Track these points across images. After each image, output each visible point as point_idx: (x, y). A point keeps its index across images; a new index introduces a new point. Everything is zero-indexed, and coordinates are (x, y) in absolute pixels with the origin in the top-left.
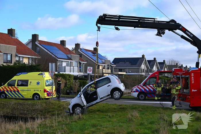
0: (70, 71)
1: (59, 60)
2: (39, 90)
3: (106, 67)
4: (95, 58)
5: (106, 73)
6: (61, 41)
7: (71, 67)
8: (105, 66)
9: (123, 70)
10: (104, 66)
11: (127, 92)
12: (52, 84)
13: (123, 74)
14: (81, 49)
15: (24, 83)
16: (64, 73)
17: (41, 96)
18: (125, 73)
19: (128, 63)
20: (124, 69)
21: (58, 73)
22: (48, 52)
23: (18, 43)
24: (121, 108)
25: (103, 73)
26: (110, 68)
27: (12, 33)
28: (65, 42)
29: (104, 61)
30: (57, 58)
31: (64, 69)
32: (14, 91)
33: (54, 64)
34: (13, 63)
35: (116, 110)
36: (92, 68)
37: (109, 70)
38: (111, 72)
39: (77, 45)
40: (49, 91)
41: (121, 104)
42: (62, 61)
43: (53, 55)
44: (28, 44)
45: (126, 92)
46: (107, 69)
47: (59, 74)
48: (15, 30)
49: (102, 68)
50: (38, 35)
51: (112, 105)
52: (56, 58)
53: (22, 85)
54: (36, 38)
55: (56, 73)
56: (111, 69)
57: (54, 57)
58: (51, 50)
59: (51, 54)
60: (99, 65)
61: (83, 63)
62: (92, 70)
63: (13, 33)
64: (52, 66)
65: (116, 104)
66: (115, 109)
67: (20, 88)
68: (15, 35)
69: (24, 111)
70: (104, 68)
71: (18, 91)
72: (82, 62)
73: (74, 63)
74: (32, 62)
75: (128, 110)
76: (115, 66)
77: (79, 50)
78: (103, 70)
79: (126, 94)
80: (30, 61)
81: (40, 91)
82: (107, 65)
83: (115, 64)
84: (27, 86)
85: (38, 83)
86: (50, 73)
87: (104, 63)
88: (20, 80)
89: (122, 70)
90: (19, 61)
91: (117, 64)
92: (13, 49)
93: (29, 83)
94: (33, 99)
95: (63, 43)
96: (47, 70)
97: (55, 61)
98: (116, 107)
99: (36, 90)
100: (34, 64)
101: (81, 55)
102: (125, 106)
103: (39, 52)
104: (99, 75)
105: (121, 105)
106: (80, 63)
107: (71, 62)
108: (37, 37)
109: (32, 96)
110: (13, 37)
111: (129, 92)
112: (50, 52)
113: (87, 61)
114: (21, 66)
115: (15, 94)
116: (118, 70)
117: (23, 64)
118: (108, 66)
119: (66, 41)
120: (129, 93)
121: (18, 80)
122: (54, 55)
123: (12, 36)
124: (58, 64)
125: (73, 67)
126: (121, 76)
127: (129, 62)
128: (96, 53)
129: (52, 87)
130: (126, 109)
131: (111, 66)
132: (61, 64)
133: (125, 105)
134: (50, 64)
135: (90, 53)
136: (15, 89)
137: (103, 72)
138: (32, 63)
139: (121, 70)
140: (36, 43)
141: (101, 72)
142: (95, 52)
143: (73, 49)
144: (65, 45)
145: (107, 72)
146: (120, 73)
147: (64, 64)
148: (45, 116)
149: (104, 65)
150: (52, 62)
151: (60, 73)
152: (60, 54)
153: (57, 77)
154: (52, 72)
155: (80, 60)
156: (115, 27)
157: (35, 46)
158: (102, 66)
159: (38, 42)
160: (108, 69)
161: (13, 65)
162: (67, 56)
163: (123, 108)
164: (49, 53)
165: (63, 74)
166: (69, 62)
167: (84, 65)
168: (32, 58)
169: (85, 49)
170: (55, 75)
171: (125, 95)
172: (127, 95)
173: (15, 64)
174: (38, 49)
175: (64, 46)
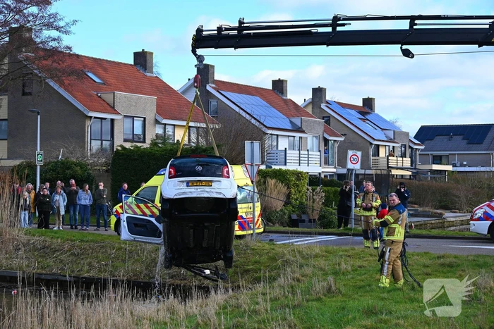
0: (300, 163)
1: (270, 132)
3: (398, 152)
4: (367, 127)
5: (397, 168)
6: (274, 82)
7: (301, 152)
8: (394, 147)
9: (443, 160)
10: (391, 149)
11: (458, 219)
12: (252, 198)
13: (445, 171)
14: (327, 102)
16: (283, 168)
18: (450, 168)
19: (459, 138)
20: (447, 156)
21: (267, 166)
22: (241, 112)
23: (161, 88)
24: (443, 265)
25: (388, 167)
26: (408, 154)
27: (145, 61)
28: (284, 83)
29: (391, 134)
30: (263, 129)
31: (284, 157)
32: (153, 216)
33: (257, 144)
34: (148, 141)
35: (429, 270)
36: (359, 154)
37: (404, 159)
38: (412, 165)
39: (318, 93)
40: (244, 216)
41: (442, 253)
42: (277, 135)
43: (253, 121)
44: (186, 90)
45: (454, 219)
46: (402, 157)
47: (270, 170)
48: (152, 54)
49: (387, 154)
50: (213, 67)
51: (418, 255)
52: (262, 126)
54: (207, 73)
55: (263, 167)
56: (411, 157)
57: (257, 124)
59: (248, 117)
60: (378, 146)
61: (335, 141)
62: (362, 159)
63: (148, 61)
64: (251, 149)
65: (428, 253)
66: (428, 266)
68: (152, 67)
70: (391, 154)
72: (331, 138)
73: (311, 141)
74: (197, 139)
75: (463, 271)
76: (423, 147)
77: (323, 106)
78: (390, 158)
79: (453, 226)
80: (193, 137)
82: (399, 145)
83: (422, 142)
86: (249, 167)
87: (390, 141)
89: (441, 160)
90: (164, 138)
91: (427, 142)
92: (147, 104)
95: (279, 85)
96: (239, 160)
97: (257, 134)
98: (428, 262)
100: (203, 142)
101: (328, 119)
102: (454, 260)
103: (216, 113)
104: (379, 172)
105: (443, 257)
106: (326, 141)
107: (301, 138)
108: (210, 72)
110: (148, 74)
111: (461, 219)
112: (245, 111)
113: (345, 135)
114: (171, 150)
116: (431, 158)
117: (174, 144)
118: (403, 149)
119: (287, 81)
120: (462, 223)
122: (255, 119)
123: (146, 69)
124: (267, 143)
125: (308, 150)
126: (439, 176)
127: (461, 137)
128: (369, 113)
129: (254, 206)
130: (458, 266)
131: (410, 147)
132: (275, 144)
133: (456, 257)
134: (247, 144)
135: (353, 112)
136: (155, 210)
137: (388, 164)
138: (198, 142)
139: (438, 160)
140: (208, 88)
141: (383, 164)
142: (367, 110)
143: (306, 103)
144: (284, 92)
145: (400, 165)
146: (435, 167)
147: (283, 144)
148: (236, 284)
149: (391, 145)
150: (252, 139)
151: (274, 167)
152: (272, 117)
153: (265, 177)
154: (252, 165)
155: (325, 131)
156: (401, 48)
157: (205, 97)
158: (387, 147)
159: (214, 86)
160: (403, 155)
161: (148, 146)
162: (291, 122)
163: (450, 266)
164: (244, 114)
165: (280, 169)
166: (297, 139)
167: (337, 146)
168: (198, 128)
169: (339, 103)
170: (260, 172)
171: (452, 228)
172: (458, 228)
173: (154, 144)
174: (214, 103)
175: (282, 94)
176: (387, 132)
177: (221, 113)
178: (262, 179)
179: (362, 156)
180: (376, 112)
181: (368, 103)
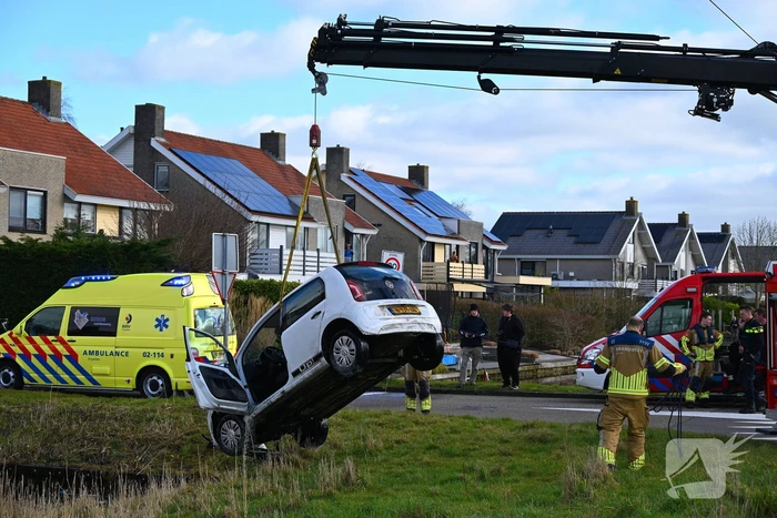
0: (304, 271)
1: (255, 218)
2: (167, 352)
3: (464, 255)
4: (415, 213)
5: (463, 281)
6: (264, 137)
7: (308, 253)
8: (458, 246)
9: (537, 267)
10: (454, 249)
11: (559, 364)
12: (224, 329)
13: (541, 286)
14: (351, 172)
15: (100, 323)
16: (278, 278)
17: (173, 380)
18: (547, 281)
19: (560, 235)
20: (544, 263)
21: (250, 276)
22: (208, 185)
23: (74, 143)
24: (531, 439)
25: (449, 279)
26: (480, 259)
27: (48, 96)
28: (281, 138)
29: (453, 225)
30: (245, 213)
31: (278, 260)
32: (57, 357)
33: (232, 239)
34: (51, 230)
35: (507, 448)
36: (400, 257)
37: (475, 266)
38: (486, 277)
39: (337, 155)
40: (210, 358)
41: (530, 420)
42: (268, 225)
43: (228, 200)
44: (118, 146)
45: (553, 365)
46: (470, 263)
47: (255, 281)
48: (59, 84)
49: (448, 258)
50: (163, 108)
51: (492, 423)
52: (242, 209)
53: (89, 331)
54: (152, 119)
55: (243, 277)
56: (485, 263)
57: (234, 205)
58: (219, 175)
59: (219, 193)
60: (433, 244)
61: (363, 235)
62: (404, 266)
63: (53, 97)
64: (223, 246)
65: (508, 420)
66: (507, 441)
67: (82, 344)
68: (59, 107)
69: (100, 444)
70: (454, 258)
71: (73, 357)
72: (355, 231)
73: (322, 234)
74: (134, 229)
75: (563, 449)
76: (504, 248)
77: (344, 177)
78: (451, 265)
79: (551, 376)
80: (128, 225)
81: (172, 356)
82: (467, 243)
83: (504, 241)
84: (114, 334)
85: (162, 323)
86: (218, 277)
87: (453, 236)
88: (83, 309)
89: (533, 269)
90: (77, 225)
91: (511, 239)
92: (50, 168)
93: (122, 321)
94: (138, 392)
95: (272, 142)
96: (202, 265)
97: (235, 222)
98: (508, 435)
99: (152, 351)
100: (143, 235)
101: (351, 200)
102: (549, 431)
103: (167, 185)
104: (433, 287)
105: (532, 426)
106: (348, 235)
107: (306, 229)
108: (158, 117)
109: (133, 380)
110: (53, 119)
111: (564, 364)
112: (214, 184)
113: (379, 225)
114: (89, 246)
115: (59, 371)
116: (517, 264)
117: (94, 236)
118: (473, 250)
119: (284, 135)
120: (566, 371)
121: (74, 309)
122: (231, 196)
123: (48, 110)
124: (252, 236)
125: (318, 250)
126: (530, 294)
127: (566, 232)
128: (418, 191)
129: (225, 340)
130: (556, 440)
131: (484, 247)
132: (264, 237)
133: (552, 427)
134: (216, 238)
135: (392, 188)
136: (60, 347)
137: (448, 274)
138: (135, 234)
139: (529, 268)
140: (154, 143)
141: (440, 275)
142: (415, 185)
144: (281, 153)
145: (468, 276)
146: (524, 280)
147: (277, 239)
148: (193, 471)
149: (454, 243)
150: (225, 229)
151: (261, 277)
152: (259, 193)
153: (246, 294)
154: (223, 273)
155: (346, 219)
157: (147, 159)
158: (448, 247)
159: (163, 140)
160: (473, 260)
161: (51, 239)
162: (291, 203)
163: (543, 440)
164: (212, 188)
165: (272, 281)
166: (300, 231)
167: (365, 243)
168: (135, 210)
169: (370, 174)
170: (237, 285)
171: (549, 380)
172: (559, 379)
173: (60, 235)
174: (163, 169)
175: (277, 156)
176: (447, 222)
177: (174, 186)
178: (241, 297)
179: (405, 261)
180: (430, 189)
181: (418, 173)
